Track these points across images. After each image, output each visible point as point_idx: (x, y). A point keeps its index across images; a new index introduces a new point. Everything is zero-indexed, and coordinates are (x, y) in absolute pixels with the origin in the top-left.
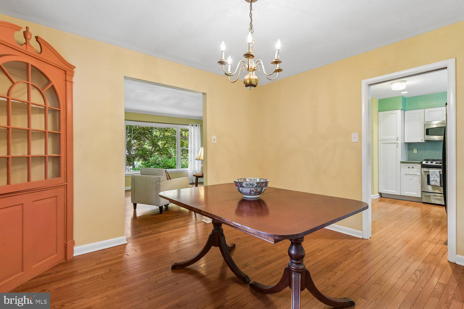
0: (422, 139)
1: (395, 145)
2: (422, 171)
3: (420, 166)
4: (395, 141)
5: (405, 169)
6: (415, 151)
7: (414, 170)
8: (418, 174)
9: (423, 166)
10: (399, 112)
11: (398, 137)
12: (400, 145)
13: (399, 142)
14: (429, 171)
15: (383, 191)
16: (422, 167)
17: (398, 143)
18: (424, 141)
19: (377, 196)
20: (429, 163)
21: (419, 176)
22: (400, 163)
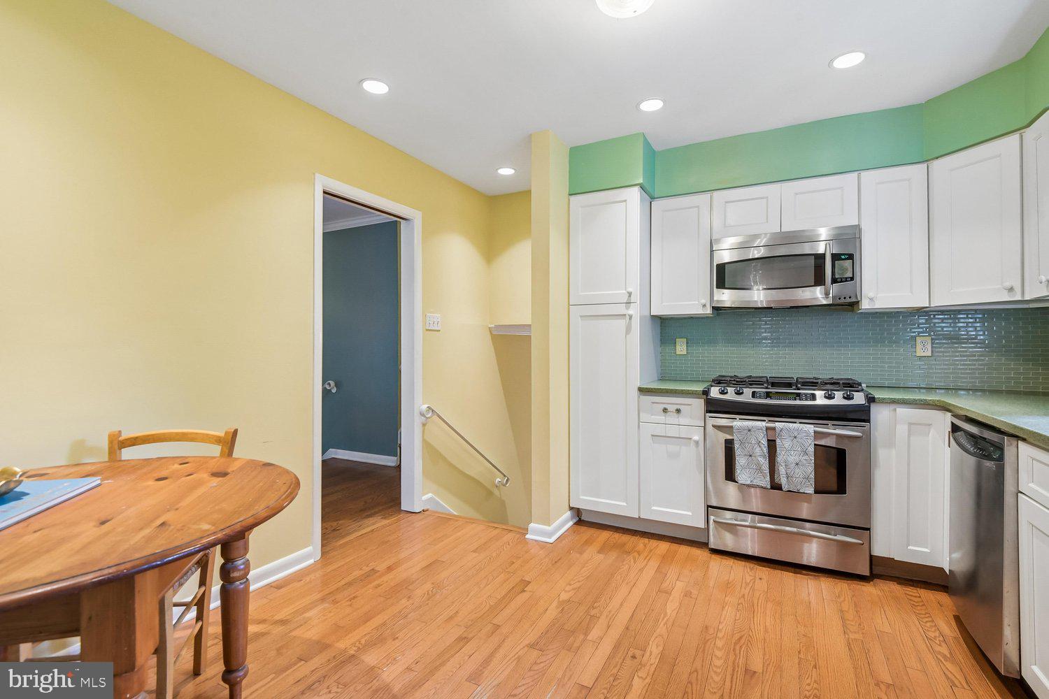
0: (703, 301)
1: (622, 323)
2: (710, 428)
3: (699, 404)
4: (621, 309)
5: (654, 416)
6: (681, 348)
7: (682, 420)
8: (696, 438)
9: (714, 407)
10: (634, 196)
11: (630, 294)
12: (636, 324)
13: (634, 311)
14: (732, 427)
15: (587, 501)
16: (708, 411)
17: (631, 317)
18: (709, 311)
19: (564, 521)
20: (731, 395)
21: (697, 443)
22: (636, 392)
